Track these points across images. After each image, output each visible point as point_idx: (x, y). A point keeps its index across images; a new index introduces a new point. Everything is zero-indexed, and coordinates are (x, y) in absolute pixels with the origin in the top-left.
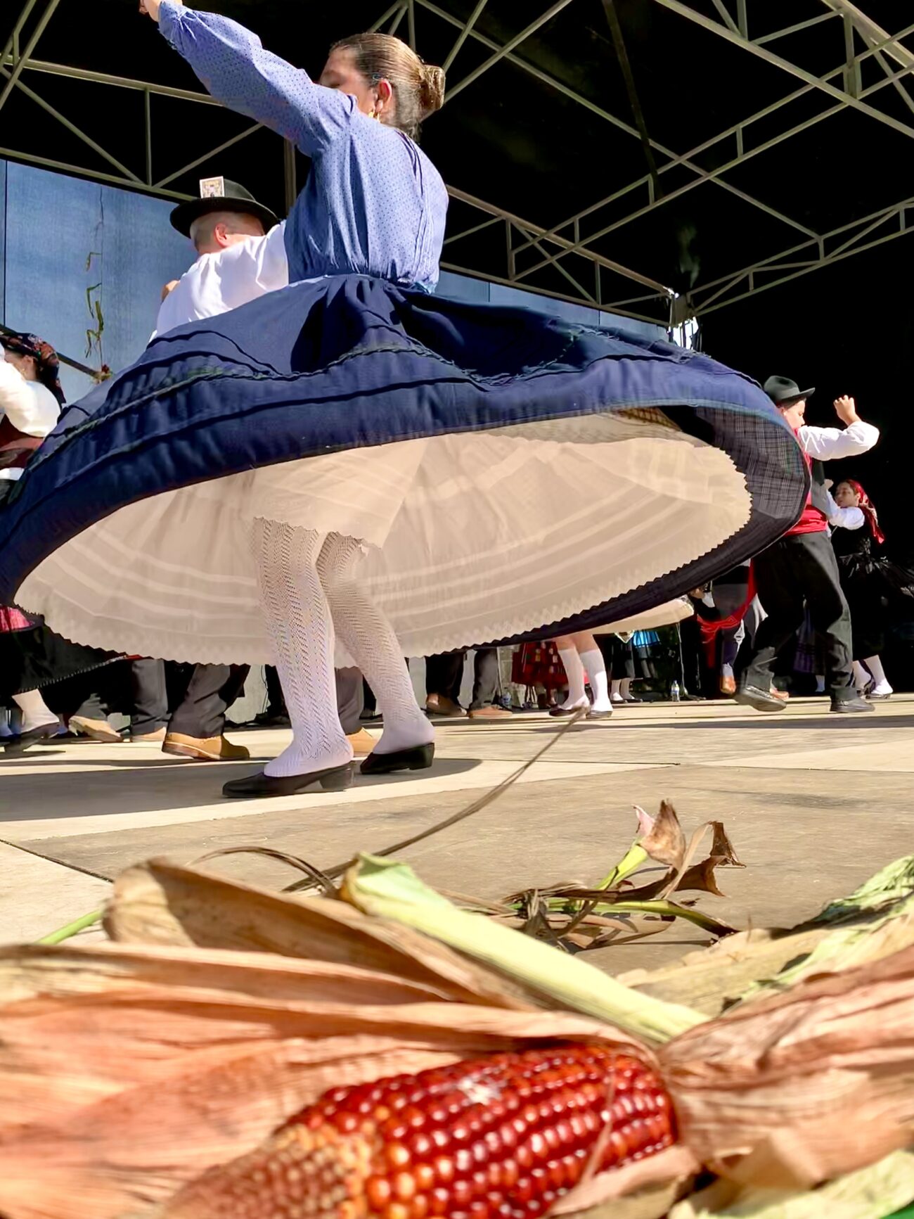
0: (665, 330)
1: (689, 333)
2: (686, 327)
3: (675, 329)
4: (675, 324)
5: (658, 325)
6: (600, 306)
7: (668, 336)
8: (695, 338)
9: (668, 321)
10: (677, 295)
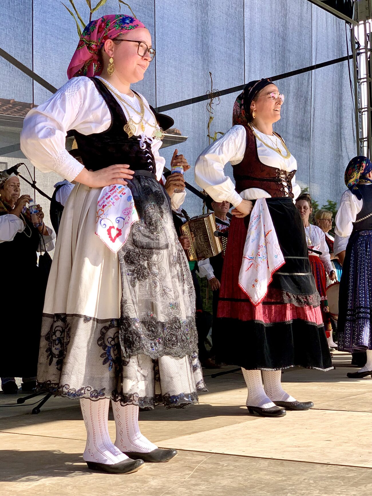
4: (357, 21)
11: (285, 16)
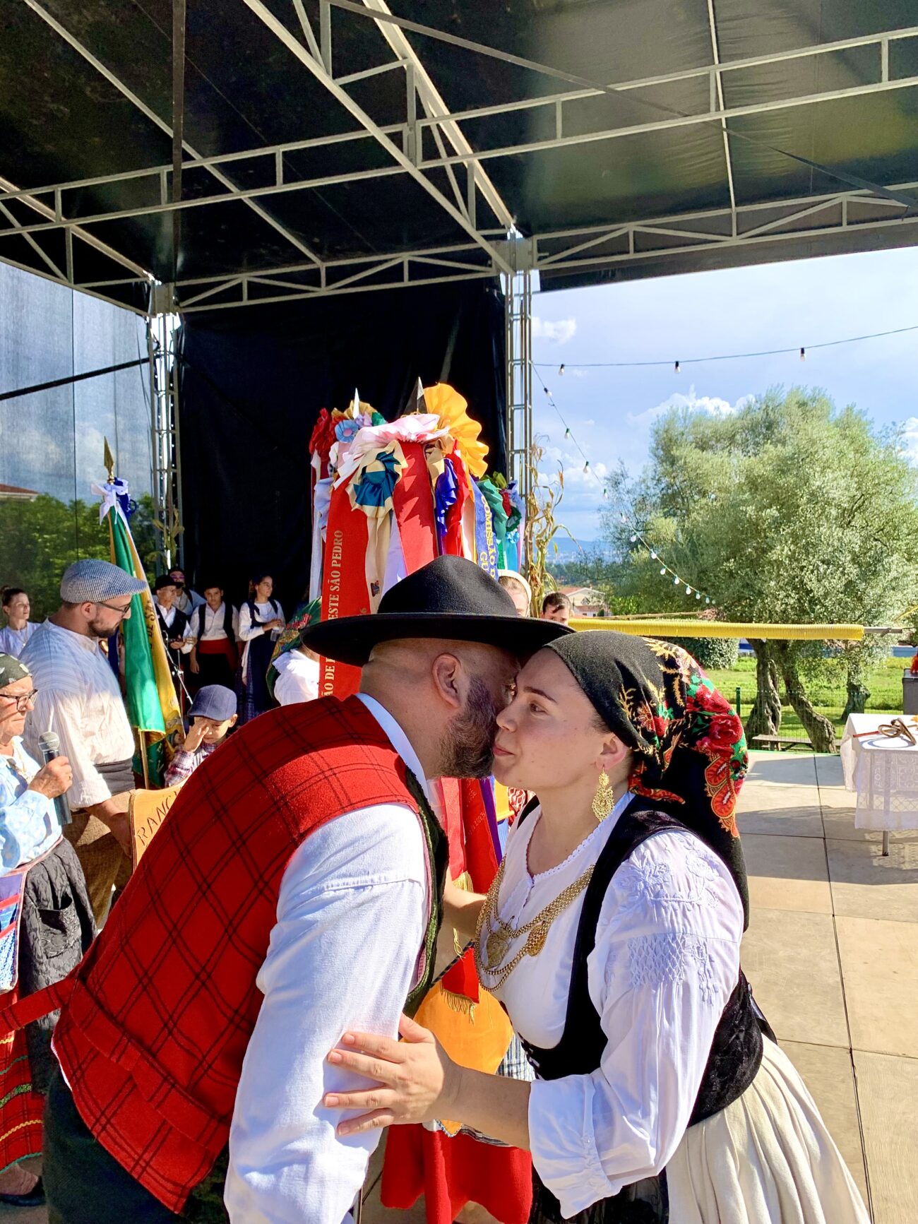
0: (142, 320)
2: (167, 318)
3: (153, 320)
4: (154, 315)
5: (137, 314)
6: (72, 285)
7: (145, 326)
8: (177, 334)
9: (147, 311)
10: (160, 283)
11: (19, 308)
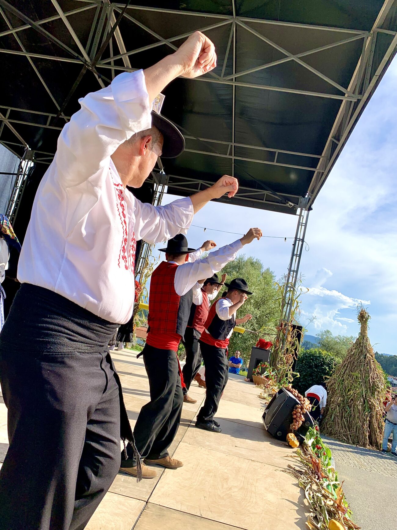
0: (19, 160)
1: (29, 166)
2: (29, 162)
3: (23, 161)
5: (18, 157)
8: (31, 169)
9: (22, 157)
10: (30, 149)
